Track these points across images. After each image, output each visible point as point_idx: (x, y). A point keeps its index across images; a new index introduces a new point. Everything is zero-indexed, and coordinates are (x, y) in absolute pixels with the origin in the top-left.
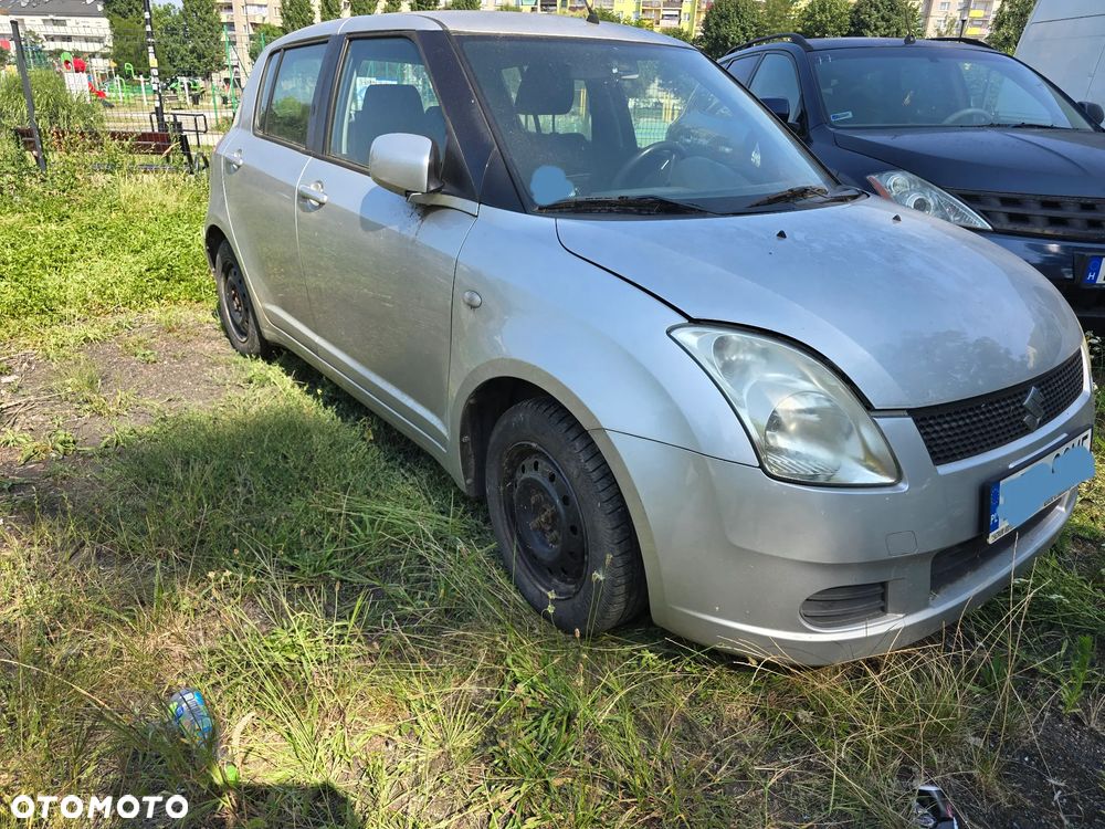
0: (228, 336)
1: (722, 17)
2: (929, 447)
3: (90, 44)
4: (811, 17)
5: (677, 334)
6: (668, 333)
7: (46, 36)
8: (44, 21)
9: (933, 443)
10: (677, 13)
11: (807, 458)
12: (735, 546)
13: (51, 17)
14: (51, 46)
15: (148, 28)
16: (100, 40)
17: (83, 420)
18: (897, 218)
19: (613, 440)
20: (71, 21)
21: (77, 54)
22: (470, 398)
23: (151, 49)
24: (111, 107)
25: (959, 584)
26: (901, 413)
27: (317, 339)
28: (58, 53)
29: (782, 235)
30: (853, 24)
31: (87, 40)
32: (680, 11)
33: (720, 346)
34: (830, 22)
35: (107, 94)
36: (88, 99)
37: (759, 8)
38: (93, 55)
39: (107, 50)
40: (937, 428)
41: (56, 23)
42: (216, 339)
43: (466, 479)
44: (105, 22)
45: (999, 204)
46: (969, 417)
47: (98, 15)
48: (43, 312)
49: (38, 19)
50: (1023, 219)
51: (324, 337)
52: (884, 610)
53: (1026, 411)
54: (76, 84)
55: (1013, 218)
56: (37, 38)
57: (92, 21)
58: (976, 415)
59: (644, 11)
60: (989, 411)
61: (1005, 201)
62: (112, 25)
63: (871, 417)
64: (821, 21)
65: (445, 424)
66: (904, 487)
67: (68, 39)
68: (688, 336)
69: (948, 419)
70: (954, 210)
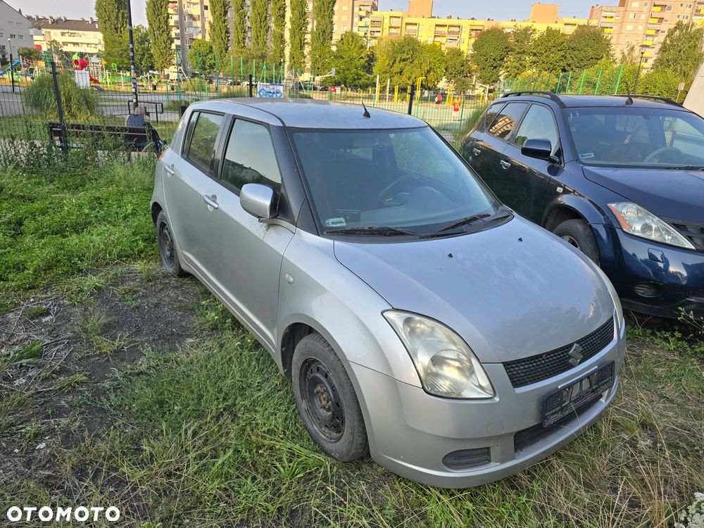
2: (511, 379)
3: (90, 48)
5: (386, 314)
6: (382, 313)
7: (63, 43)
8: (62, 33)
9: (513, 377)
10: (456, 38)
12: (409, 426)
13: (67, 31)
14: (66, 49)
16: (96, 46)
18: (521, 239)
19: (352, 366)
20: (79, 34)
22: (286, 329)
24: (102, 90)
25: (548, 439)
28: (71, 54)
29: (450, 256)
31: (88, 45)
32: (458, 37)
33: (407, 321)
35: (100, 81)
36: (89, 85)
38: (92, 55)
39: (101, 53)
40: (516, 369)
41: (69, 34)
43: (284, 369)
44: (100, 35)
45: (699, 232)
46: (536, 362)
47: (96, 30)
49: (59, 32)
52: (489, 461)
53: (570, 357)
54: (82, 78)
56: (58, 44)
57: (92, 34)
58: (539, 361)
60: (547, 358)
61: (703, 231)
62: (104, 37)
63: (480, 364)
65: (274, 337)
66: (497, 399)
67: (77, 44)
68: (391, 316)
69: (523, 364)
70: (668, 233)
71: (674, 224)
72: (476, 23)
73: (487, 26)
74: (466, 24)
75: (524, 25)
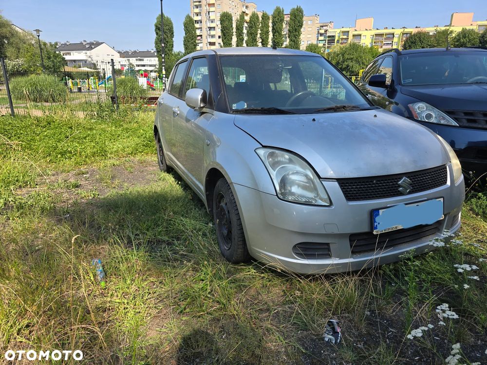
0: (159, 165)
1: (412, 43)
2: (345, 194)
3: (151, 67)
4: (458, 40)
5: (257, 151)
6: (255, 150)
7: (136, 65)
8: (136, 59)
9: (347, 193)
10: (391, 42)
11: (303, 197)
12: (269, 224)
13: (139, 58)
14: (137, 68)
15: (163, 60)
16: (155, 66)
17: (103, 189)
18: (375, 116)
19: (235, 187)
20: (145, 59)
21: (145, 71)
23: (163, 68)
24: (155, 90)
26: (334, 180)
27: (178, 163)
28: (139, 71)
29: (314, 120)
30: (481, 43)
31: (150, 66)
32: (392, 41)
34: (468, 42)
35: (154, 85)
37: (431, 38)
38: (151, 71)
39: (156, 69)
40: (349, 187)
41: (140, 60)
42: (155, 166)
43: (208, 208)
44: (157, 59)
45: (463, 115)
46: (367, 185)
47: (155, 57)
48: (103, 156)
49: (134, 59)
50: (474, 121)
51: (180, 162)
52: (330, 256)
53: (400, 186)
54: (142, 81)
55: (469, 121)
56: (133, 65)
57: (152, 59)
58: (370, 184)
59: (375, 42)
60: (377, 184)
61: (466, 114)
62: (159, 60)
63: (320, 181)
64: (464, 42)
66: (332, 207)
67: (144, 66)
68: (262, 152)
69: (355, 184)
70: (444, 118)
71: (446, 111)
72: (406, 30)
73: (414, 31)
74: (398, 32)
75: (443, 28)
